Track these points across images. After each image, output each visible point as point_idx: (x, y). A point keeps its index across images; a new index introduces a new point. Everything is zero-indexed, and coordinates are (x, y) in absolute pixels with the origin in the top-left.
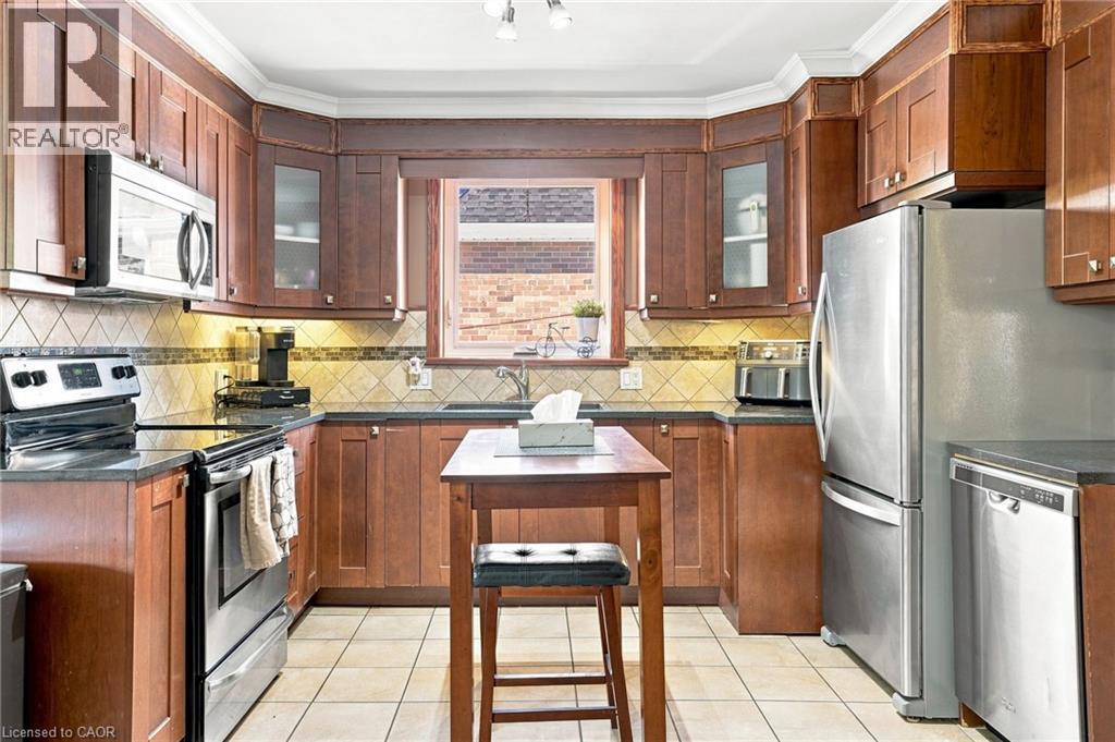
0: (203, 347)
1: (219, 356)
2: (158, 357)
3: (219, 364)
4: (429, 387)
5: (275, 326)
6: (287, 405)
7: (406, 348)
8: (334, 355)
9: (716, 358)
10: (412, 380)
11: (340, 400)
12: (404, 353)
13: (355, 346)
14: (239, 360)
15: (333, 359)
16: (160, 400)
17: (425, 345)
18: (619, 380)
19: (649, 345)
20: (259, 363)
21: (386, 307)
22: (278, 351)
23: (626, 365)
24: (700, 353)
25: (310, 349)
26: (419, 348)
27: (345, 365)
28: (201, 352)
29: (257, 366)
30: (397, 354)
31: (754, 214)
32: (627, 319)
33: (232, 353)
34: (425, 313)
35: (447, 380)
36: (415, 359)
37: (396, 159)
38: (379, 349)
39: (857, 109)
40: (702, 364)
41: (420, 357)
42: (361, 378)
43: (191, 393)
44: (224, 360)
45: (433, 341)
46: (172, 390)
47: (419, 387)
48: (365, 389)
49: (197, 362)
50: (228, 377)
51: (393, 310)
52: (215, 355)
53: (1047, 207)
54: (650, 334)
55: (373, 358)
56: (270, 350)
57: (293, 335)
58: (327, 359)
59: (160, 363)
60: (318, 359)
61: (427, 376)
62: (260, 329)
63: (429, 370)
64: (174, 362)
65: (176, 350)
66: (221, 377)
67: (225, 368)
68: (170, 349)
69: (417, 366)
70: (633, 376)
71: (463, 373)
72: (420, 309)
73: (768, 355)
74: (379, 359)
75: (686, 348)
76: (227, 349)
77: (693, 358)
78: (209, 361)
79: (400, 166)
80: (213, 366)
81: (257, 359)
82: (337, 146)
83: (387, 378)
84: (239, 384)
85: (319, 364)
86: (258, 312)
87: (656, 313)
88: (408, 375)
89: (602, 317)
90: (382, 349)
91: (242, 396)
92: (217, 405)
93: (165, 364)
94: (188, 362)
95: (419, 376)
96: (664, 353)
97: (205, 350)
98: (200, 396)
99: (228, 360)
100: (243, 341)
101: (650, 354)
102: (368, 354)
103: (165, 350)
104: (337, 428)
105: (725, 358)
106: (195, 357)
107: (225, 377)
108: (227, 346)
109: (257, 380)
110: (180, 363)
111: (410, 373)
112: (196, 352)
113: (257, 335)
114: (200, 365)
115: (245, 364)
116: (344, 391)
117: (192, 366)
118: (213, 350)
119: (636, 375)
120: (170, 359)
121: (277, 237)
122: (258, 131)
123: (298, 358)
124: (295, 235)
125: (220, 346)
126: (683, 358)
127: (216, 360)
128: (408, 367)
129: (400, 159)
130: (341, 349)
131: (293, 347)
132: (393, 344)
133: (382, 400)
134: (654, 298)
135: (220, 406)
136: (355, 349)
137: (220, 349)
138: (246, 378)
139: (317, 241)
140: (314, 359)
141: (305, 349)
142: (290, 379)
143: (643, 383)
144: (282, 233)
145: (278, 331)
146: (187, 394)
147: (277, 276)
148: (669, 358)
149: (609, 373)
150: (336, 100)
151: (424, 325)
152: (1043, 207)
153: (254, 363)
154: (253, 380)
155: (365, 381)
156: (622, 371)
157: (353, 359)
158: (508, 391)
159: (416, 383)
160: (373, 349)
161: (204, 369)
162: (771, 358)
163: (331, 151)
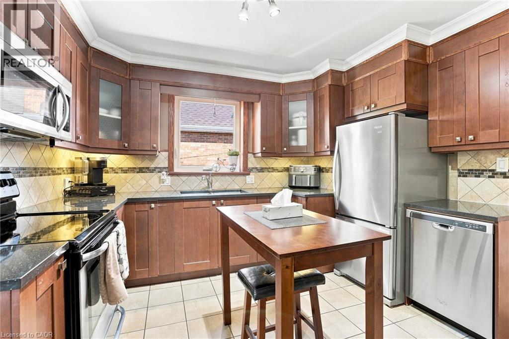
0: (58, 167)
1: (65, 172)
2: (31, 172)
3: (66, 175)
4: (170, 184)
5: (97, 157)
6: (104, 195)
7: (159, 168)
8: (125, 171)
9: (279, 172)
10: (162, 181)
11: (128, 191)
12: (157, 170)
13: (135, 167)
14: (76, 173)
15: (124, 173)
16: (33, 197)
17: (167, 166)
18: (246, 180)
19: (257, 167)
20: (88, 175)
21: (154, 149)
22: (98, 169)
23: (249, 174)
24: (274, 170)
25: (113, 168)
26: (165, 168)
27: (130, 175)
28: (56, 170)
29: (87, 176)
30: (155, 170)
31: (301, 119)
32: (249, 157)
33: (73, 170)
34: (167, 153)
35: (177, 181)
36: (164, 173)
37: (159, 84)
38: (146, 168)
39: (344, 83)
40: (275, 174)
41: (166, 172)
42: (138, 181)
43: (51, 191)
44: (68, 173)
45: (171, 165)
46: (41, 190)
47: (165, 184)
48: (140, 186)
49: (54, 175)
50: (71, 182)
51: (157, 151)
52: (64, 171)
53: (429, 119)
54: (257, 162)
55: (144, 172)
56: (94, 169)
57: (106, 161)
58: (121, 173)
59: (32, 176)
60: (117, 173)
61: (168, 180)
62: (88, 159)
63: (169, 177)
64: (41, 175)
65: (42, 168)
66: (67, 182)
67: (69, 177)
68: (39, 168)
69: (164, 175)
70: (251, 179)
71: (184, 178)
72: (165, 151)
73: (302, 170)
74: (146, 172)
75: (270, 168)
76: (70, 168)
77: (272, 172)
78: (60, 174)
79: (160, 88)
80: (63, 177)
81: (87, 173)
82: (130, 76)
83: (150, 181)
84: (76, 185)
85: (117, 175)
86: (90, 150)
87: (264, 154)
88: (160, 179)
89: (239, 156)
90: (148, 168)
91: (79, 191)
92: (65, 196)
93: (36, 176)
94: (49, 175)
95: (165, 180)
96: (262, 170)
97: (58, 169)
98: (56, 192)
99: (70, 173)
100: (79, 164)
101: (257, 170)
102: (141, 170)
103: (35, 169)
104: (133, 206)
105: (282, 172)
106: (54, 172)
107: (69, 182)
108: (69, 167)
109: (87, 183)
110: (45, 175)
111: (162, 178)
112: (53, 170)
113: (87, 161)
114: (56, 176)
115: (80, 175)
116: (130, 187)
117: (51, 177)
118: (63, 168)
119: (252, 178)
120: (39, 174)
121: (100, 114)
122: (91, 61)
123: (107, 172)
124: (109, 114)
125: (66, 167)
126: (268, 172)
127: (65, 174)
128: (160, 177)
129: (160, 85)
130: (128, 168)
131: (106, 167)
132: (153, 166)
133: (148, 190)
134: (264, 149)
135: (66, 196)
136: (135, 168)
137: (66, 168)
138: (80, 182)
139: (120, 118)
140: (115, 173)
141: (110, 168)
142: (104, 182)
143: (255, 181)
144: (102, 112)
145: (98, 159)
146: (49, 191)
147: (100, 133)
148: (263, 172)
149: (242, 178)
150: (130, 54)
151: (167, 158)
152: (427, 118)
153: (85, 175)
154: (84, 183)
155: (140, 182)
156: (247, 176)
157: (134, 173)
158: (203, 185)
159: (163, 183)
160: (144, 168)
161: (58, 179)
162: (302, 172)
163: (128, 77)
